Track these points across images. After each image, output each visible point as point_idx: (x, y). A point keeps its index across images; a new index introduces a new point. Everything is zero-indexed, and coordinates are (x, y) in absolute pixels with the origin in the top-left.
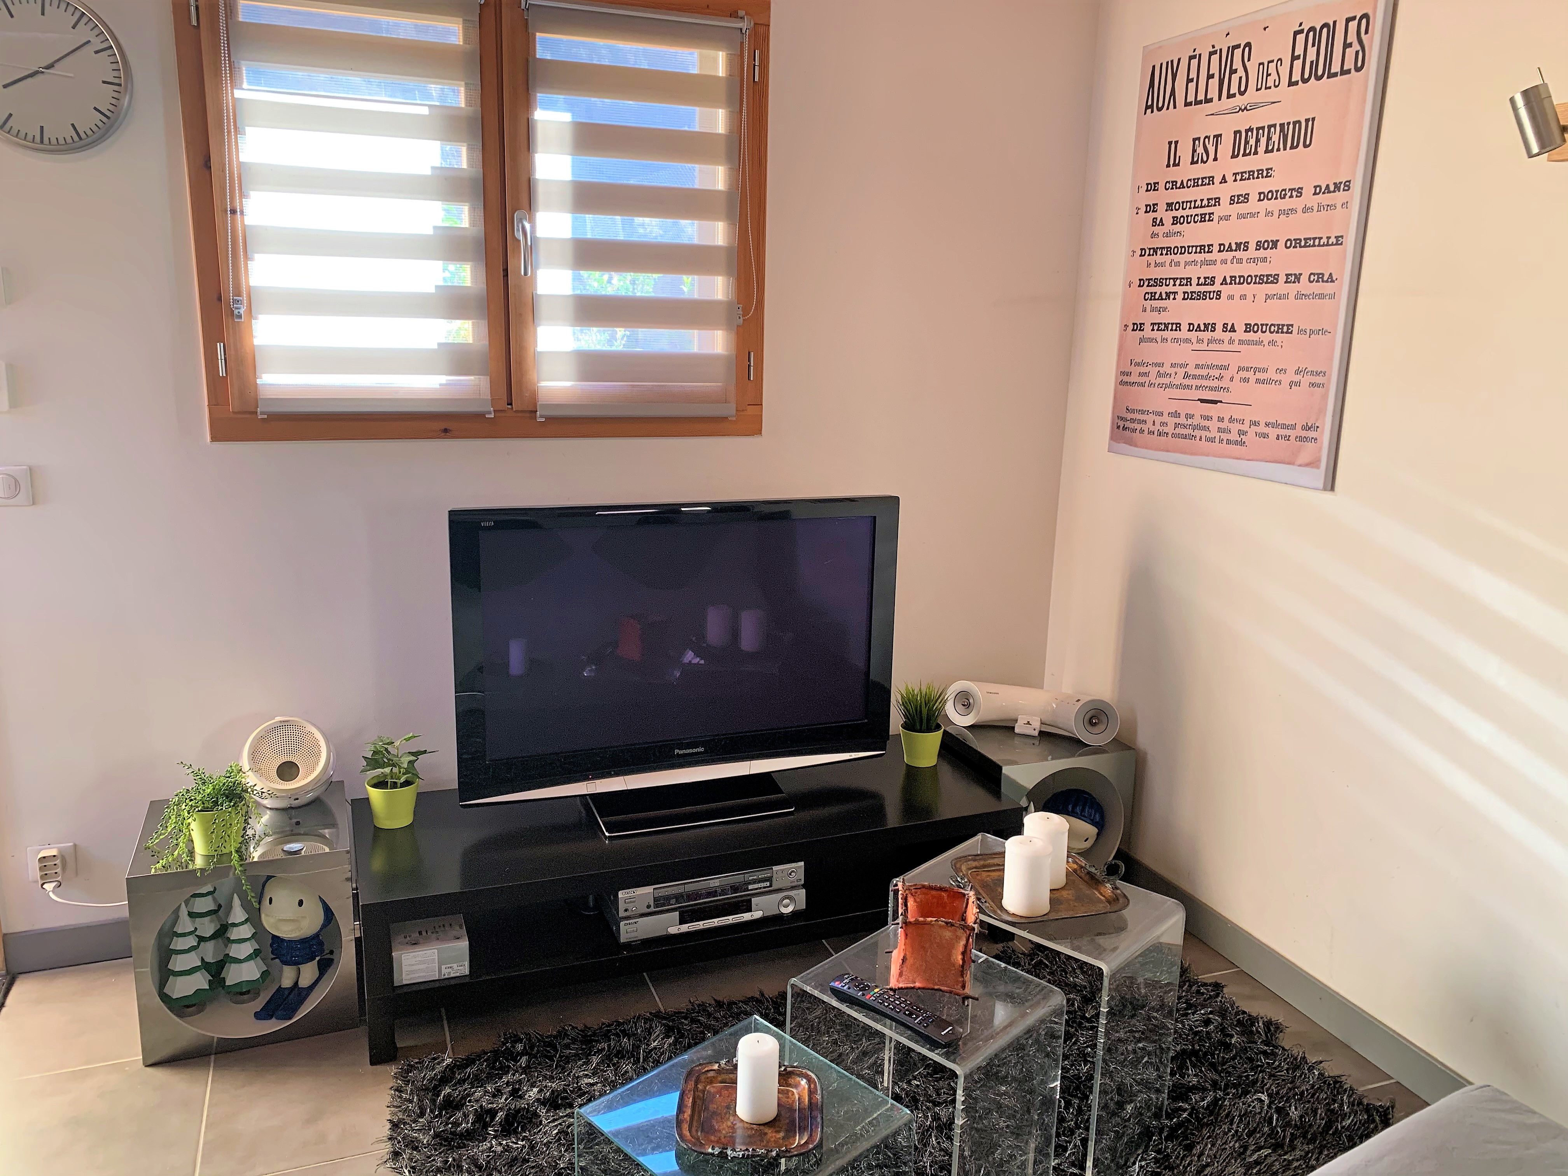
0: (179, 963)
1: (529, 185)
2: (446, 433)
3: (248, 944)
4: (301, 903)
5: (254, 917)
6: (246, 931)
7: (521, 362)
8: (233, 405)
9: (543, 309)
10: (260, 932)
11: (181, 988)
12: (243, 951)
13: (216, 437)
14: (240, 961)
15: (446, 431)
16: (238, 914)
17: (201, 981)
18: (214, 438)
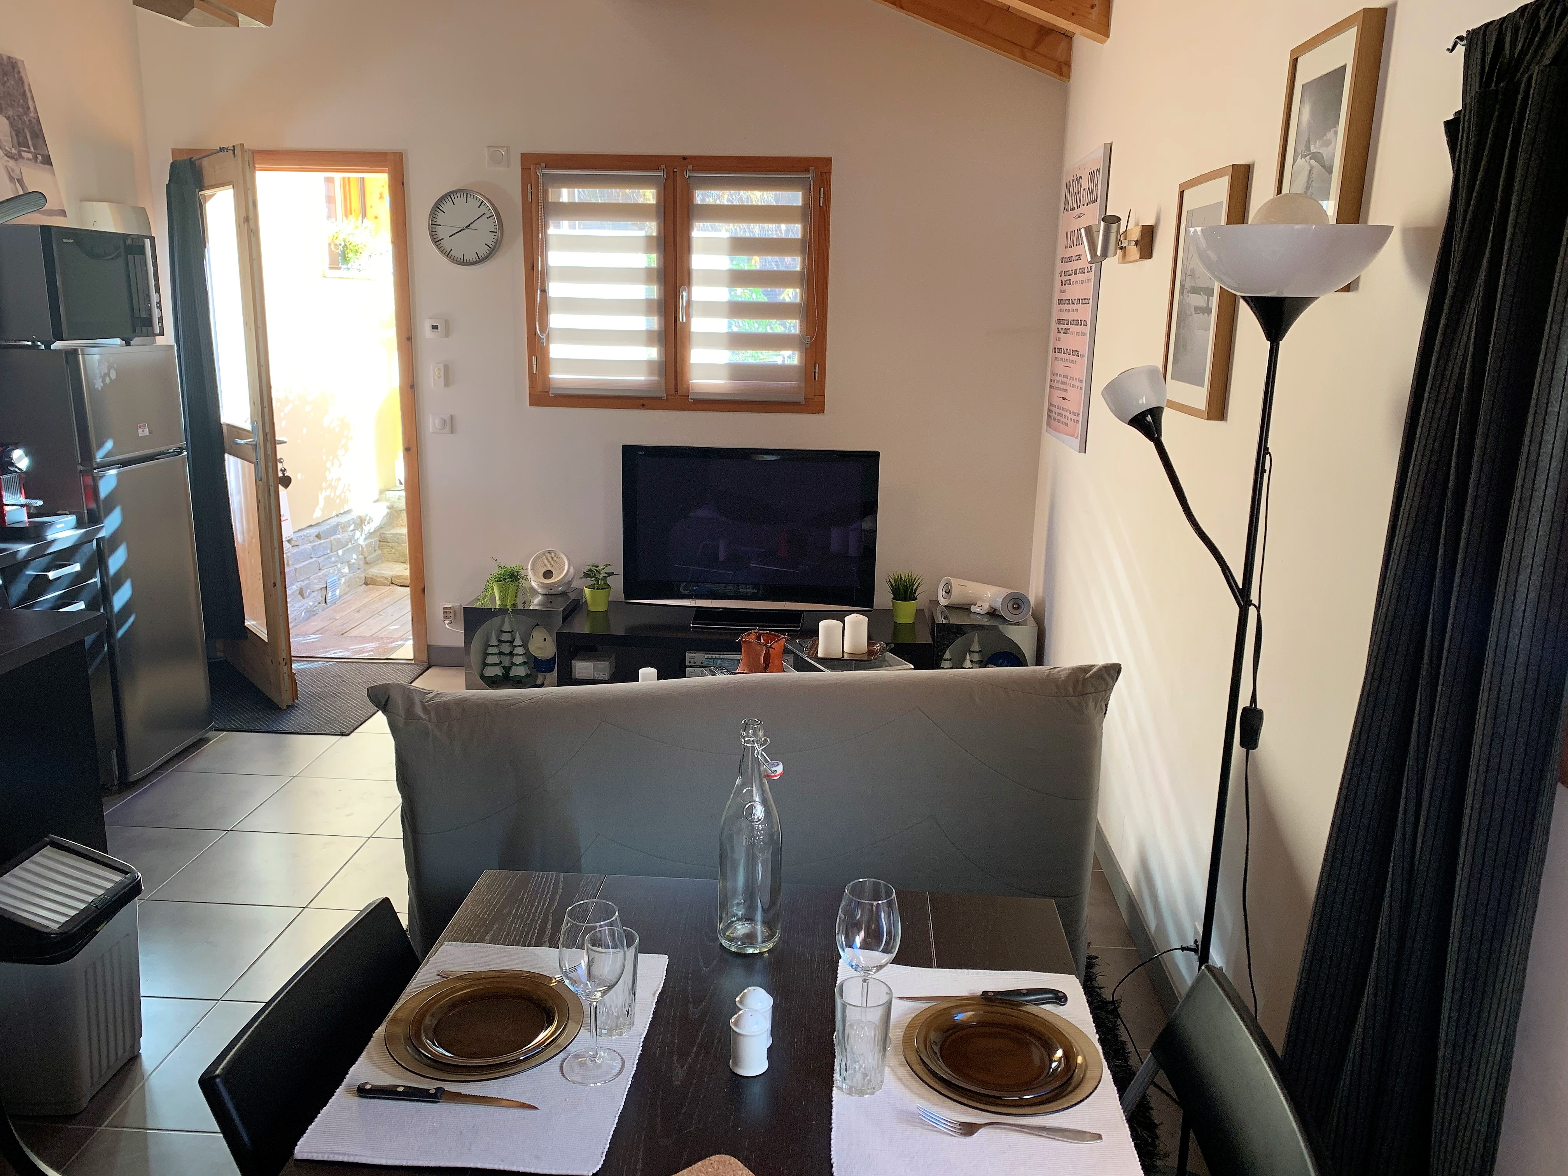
0: (491, 660)
1: (689, 272)
2: (643, 407)
3: (521, 657)
4: (545, 640)
5: (525, 645)
6: (520, 651)
7: (682, 369)
8: (539, 388)
9: (694, 339)
10: (527, 653)
11: (490, 672)
12: (519, 660)
13: (532, 404)
14: (516, 665)
15: (643, 405)
16: (518, 642)
17: (498, 671)
18: (531, 405)
